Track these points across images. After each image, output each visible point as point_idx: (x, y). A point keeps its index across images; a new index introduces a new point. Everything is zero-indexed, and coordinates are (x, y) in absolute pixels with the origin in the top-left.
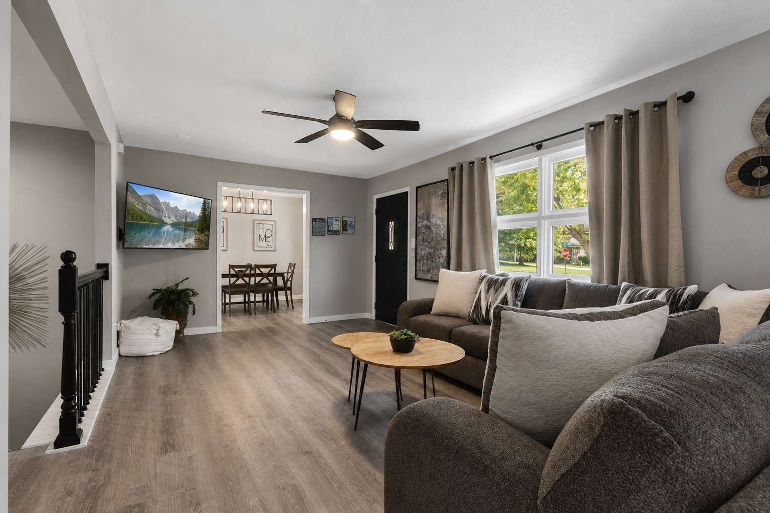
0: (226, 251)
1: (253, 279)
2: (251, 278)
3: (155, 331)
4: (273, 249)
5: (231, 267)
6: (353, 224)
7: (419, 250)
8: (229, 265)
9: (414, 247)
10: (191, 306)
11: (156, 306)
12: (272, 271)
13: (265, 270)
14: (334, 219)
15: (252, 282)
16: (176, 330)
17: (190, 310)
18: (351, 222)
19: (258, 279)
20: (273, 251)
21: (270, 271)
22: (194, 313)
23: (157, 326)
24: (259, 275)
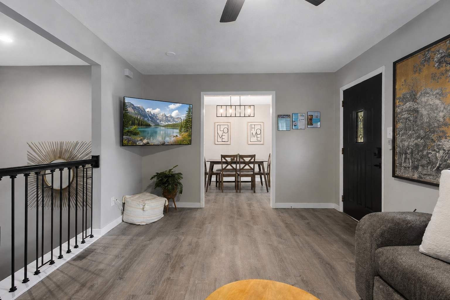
0: (230, 144)
1: (238, 165)
2: (237, 165)
3: (142, 207)
4: (262, 143)
5: (223, 156)
6: (319, 118)
7: (398, 141)
8: (221, 155)
9: (391, 137)
10: (179, 187)
11: (157, 185)
12: (252, 160)
13: (247, 160)
14: (299, 114)
15: (238, 168)
16: (165, 206)
17: (179, 190)
18: (317, 117)
19: (242, 166)
20: (263, 144)
21: (251, 159)
22: (181, 192)
23: (144, 203)
24: (242, 163)
